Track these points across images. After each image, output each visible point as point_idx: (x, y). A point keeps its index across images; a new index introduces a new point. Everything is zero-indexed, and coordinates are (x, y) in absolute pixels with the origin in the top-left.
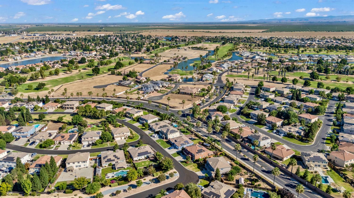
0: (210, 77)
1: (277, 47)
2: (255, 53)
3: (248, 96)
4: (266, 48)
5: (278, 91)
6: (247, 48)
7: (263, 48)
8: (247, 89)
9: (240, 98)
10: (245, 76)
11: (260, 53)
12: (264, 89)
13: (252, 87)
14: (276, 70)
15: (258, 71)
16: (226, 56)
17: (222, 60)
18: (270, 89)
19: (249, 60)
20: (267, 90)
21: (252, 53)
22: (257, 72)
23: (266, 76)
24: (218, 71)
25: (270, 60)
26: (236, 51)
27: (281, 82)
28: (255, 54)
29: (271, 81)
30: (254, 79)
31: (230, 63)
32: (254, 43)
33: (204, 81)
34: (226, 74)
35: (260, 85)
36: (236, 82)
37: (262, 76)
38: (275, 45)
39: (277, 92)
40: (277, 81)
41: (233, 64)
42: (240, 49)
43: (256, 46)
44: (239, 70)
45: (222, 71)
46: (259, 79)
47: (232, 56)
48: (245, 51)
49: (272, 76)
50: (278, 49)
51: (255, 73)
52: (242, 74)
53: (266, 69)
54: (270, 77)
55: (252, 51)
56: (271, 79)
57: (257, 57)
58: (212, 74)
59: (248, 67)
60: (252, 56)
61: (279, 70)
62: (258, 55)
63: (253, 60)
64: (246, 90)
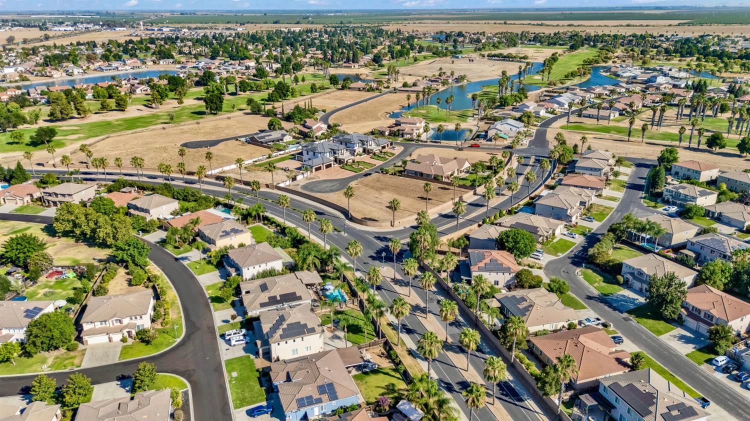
0: (514, 129)
1: (720, 56)
2: (655, 70)
3: (620, 194)
4: (688, 59)
5: (728, 181)
6: (633, 57)
7: (678, 59)
8: (622, 169)
9: (594, 200)
10: (619, 131)
11: (670, 70)
12: (677, 173)
13: (639, 165)
14: (719, 114)
15: (661, 117)
16: (573, 74)
17: (561, 86)
18: (698, 173)
19: (638, 88)
20: (690, 177)
21: (649, 69)
22: (657, 119)
23: (688, 132)
24: (543, 113)
25: (699, 88)
26: (604, 64)
27: (738, 153)
28: (655, 73)
29: (705, 147)
30: (645, 140)
31: (582, 93)
32: (656, 47)
33: (490, 140)
34: (563, 122)
35: (666, 160)
36: (586, 145)
37: (675, 131)
38: (715, 51)
39: (724, 187)
40: (723, 147)
41: (588, 95)
42: (616, 59)
43: (658, 53)
44: (603, 113)
45: (552, 113)
46: (663, 139)
47: (589, 76)
48: (628, 66)
49: (706, 134)
50: (722, 62)
51: (653, 121)
52: (612, 124)
53: (687, 111)
54: (700, 134)
55: (646, 66)
56: (704, 140)
57: (661, 80)
58: (520, 119)
59: (631, 105)
60: (645, 77)
61: (729, 114)
62: (665, 75)
63: (647, 88)
64: (616, 174)
